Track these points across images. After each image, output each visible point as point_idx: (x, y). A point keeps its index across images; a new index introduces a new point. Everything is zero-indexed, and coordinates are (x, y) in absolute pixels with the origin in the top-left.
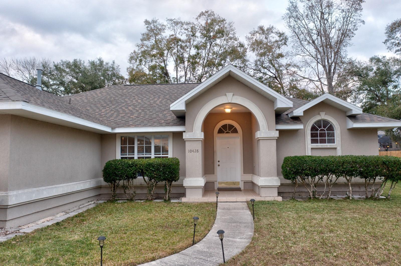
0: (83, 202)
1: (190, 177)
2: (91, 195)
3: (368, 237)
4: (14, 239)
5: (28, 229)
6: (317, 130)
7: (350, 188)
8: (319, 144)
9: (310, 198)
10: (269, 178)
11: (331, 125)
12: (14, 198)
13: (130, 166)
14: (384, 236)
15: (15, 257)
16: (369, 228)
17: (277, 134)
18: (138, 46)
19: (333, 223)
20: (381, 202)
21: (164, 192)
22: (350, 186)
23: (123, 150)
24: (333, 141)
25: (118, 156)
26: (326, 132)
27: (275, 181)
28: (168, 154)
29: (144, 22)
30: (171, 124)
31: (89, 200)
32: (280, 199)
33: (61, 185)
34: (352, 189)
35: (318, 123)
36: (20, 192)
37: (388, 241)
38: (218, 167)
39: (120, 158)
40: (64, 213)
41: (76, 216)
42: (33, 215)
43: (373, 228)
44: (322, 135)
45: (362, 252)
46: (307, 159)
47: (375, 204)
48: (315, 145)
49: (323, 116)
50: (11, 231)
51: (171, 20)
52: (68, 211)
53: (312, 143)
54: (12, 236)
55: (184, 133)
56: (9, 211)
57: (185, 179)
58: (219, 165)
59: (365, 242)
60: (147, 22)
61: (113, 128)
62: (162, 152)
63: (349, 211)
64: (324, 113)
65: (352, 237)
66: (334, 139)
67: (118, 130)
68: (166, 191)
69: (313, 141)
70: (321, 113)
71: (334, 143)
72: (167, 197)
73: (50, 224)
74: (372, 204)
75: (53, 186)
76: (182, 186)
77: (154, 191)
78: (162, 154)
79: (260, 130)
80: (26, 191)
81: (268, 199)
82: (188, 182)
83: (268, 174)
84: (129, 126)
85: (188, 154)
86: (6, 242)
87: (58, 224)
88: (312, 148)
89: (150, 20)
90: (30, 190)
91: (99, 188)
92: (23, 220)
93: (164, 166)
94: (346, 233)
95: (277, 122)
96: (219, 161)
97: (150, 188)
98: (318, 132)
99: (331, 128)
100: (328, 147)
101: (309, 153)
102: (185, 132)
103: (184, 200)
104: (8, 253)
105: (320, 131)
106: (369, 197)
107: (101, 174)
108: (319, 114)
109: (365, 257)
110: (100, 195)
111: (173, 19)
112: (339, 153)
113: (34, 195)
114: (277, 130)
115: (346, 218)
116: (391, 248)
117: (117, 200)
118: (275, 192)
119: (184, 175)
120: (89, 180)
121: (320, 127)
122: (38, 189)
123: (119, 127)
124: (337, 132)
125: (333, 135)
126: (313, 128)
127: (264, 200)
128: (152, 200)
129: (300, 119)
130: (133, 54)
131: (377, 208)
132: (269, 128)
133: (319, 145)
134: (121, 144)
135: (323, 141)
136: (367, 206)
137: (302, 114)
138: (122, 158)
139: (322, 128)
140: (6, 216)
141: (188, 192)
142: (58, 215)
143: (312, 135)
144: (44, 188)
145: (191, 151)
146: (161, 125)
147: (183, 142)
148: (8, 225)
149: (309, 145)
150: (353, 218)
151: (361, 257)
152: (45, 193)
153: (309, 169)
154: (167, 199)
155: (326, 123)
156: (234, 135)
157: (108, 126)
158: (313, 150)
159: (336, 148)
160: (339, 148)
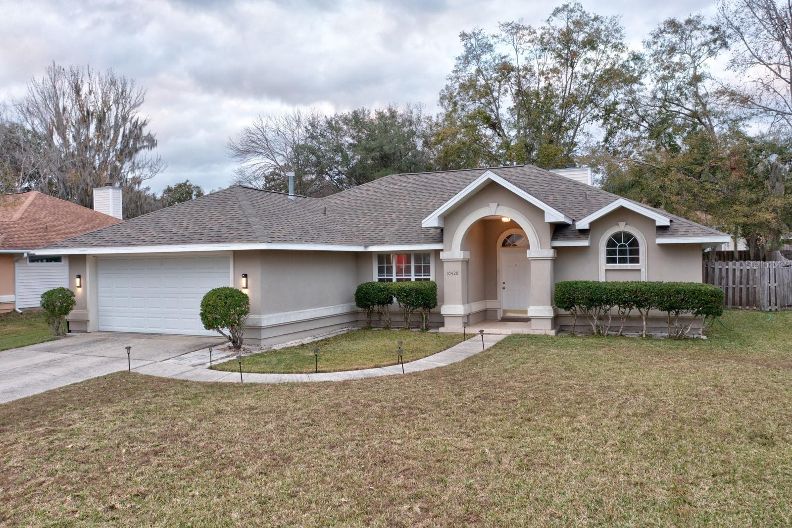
0: (335, 328)
1: (449, 303)
2: (345, 321)
4: (266, 352)
5: (277, 348)
6: (615, 245)
7: (644, 323)
8: (616, 264)
9: (594, 333)
10: (541, 308)
11: (634, 238)
12: (265, 321)
13: (382, 291)
15: (265, 362)
17: (550, 253)
18: (450, 79)
21: (421, 320)
22: (644, 320)
23: (381, 270)
24: (636, 260)
25: (375, 278)
26: (628, 248)
28: (430, 276)
29: (460, 36)
30: (431, 240)
31: (342, 326)
32: (553, 333)
33: (309, 310)
34: (647, 324)
35: (617, 237)
36: (271, 315)
38: (503, 290)
39: (377, 280)
40: (312, 338)
41: (322, 340)
42: (284, 337)
44: (622, 252)
48: (611, 266)
49: (621, 227)
50: (264, 347)
51: (508, 25)
52: (316, 336)
53: (607, 262)
54: (264, 351)
55: (441, 253)
56: (262, 331)
57: (443, 306)
58: (504, 288)
60: (464, 36)
61: (366, 247)
62: (424, 273)
66: (638, 258)
67: (372, 249)
68: (423, 319)
69: (610, 260)
70: (619, 223)
71: (639, 263)
72: (424, 325)
73: (296, 345)
75: (301, 311)
76: (439, 314)
77: (411, 318)
79: (530, 249)
80: (275, 315)
82: (446, 309)
83: (539, 303)
84: (383, 243)
85: (446, 277)
86: (261, 354)
87: (303, 345)
88: (606, 270)
89: (468, 31)
90: (279, 314)
91: (353, 313)
92: (273, 340)
93: (416, 291)
95: (553, 238)
96: (504, 283)
97: (405, 314)
98: (617, 248)
99: (635, 243)
100: (629, 268)
101: (602, 278)
102: (442, 250)
103: (441, 330)
104: (262, 359)
105: (619, 246)
107: (354, 298)
108: (617, 224)
110: (357, 321)
111: (510, 22)
112: (644, 278)
113: (282, 319)
114: (552, 247)
117: (372, 328)
119: (443, 302)
120: (342, 305)
121: (620, 242)
122: (286, 313)
123: (373, 245)
124: (642, 249)
125: (637, 252)
126: (610, 243)
128: (409, 328)
129: (586, 233)
130: (445, 91)
132: (542, 246)
133: (617, 266)
134: (378, 264)
135: (622, 261)
137: (588, 227)
138: (380, 280)
139: (623, 243)
140: (260, 335)
141: (447, 321)
142: (306, 339)
143: (609, 252)
144: (291, 312)
145: (450, 273)
146: (418, 242)
148: (263, 343)
149: (603, 264)
152: (292, 317)
154: (424, 328)
155: (627, 236)
156: (523, 248)
157: (360, 245)
158: (608, 272)
159: (640, 270)
160: (643, 270)
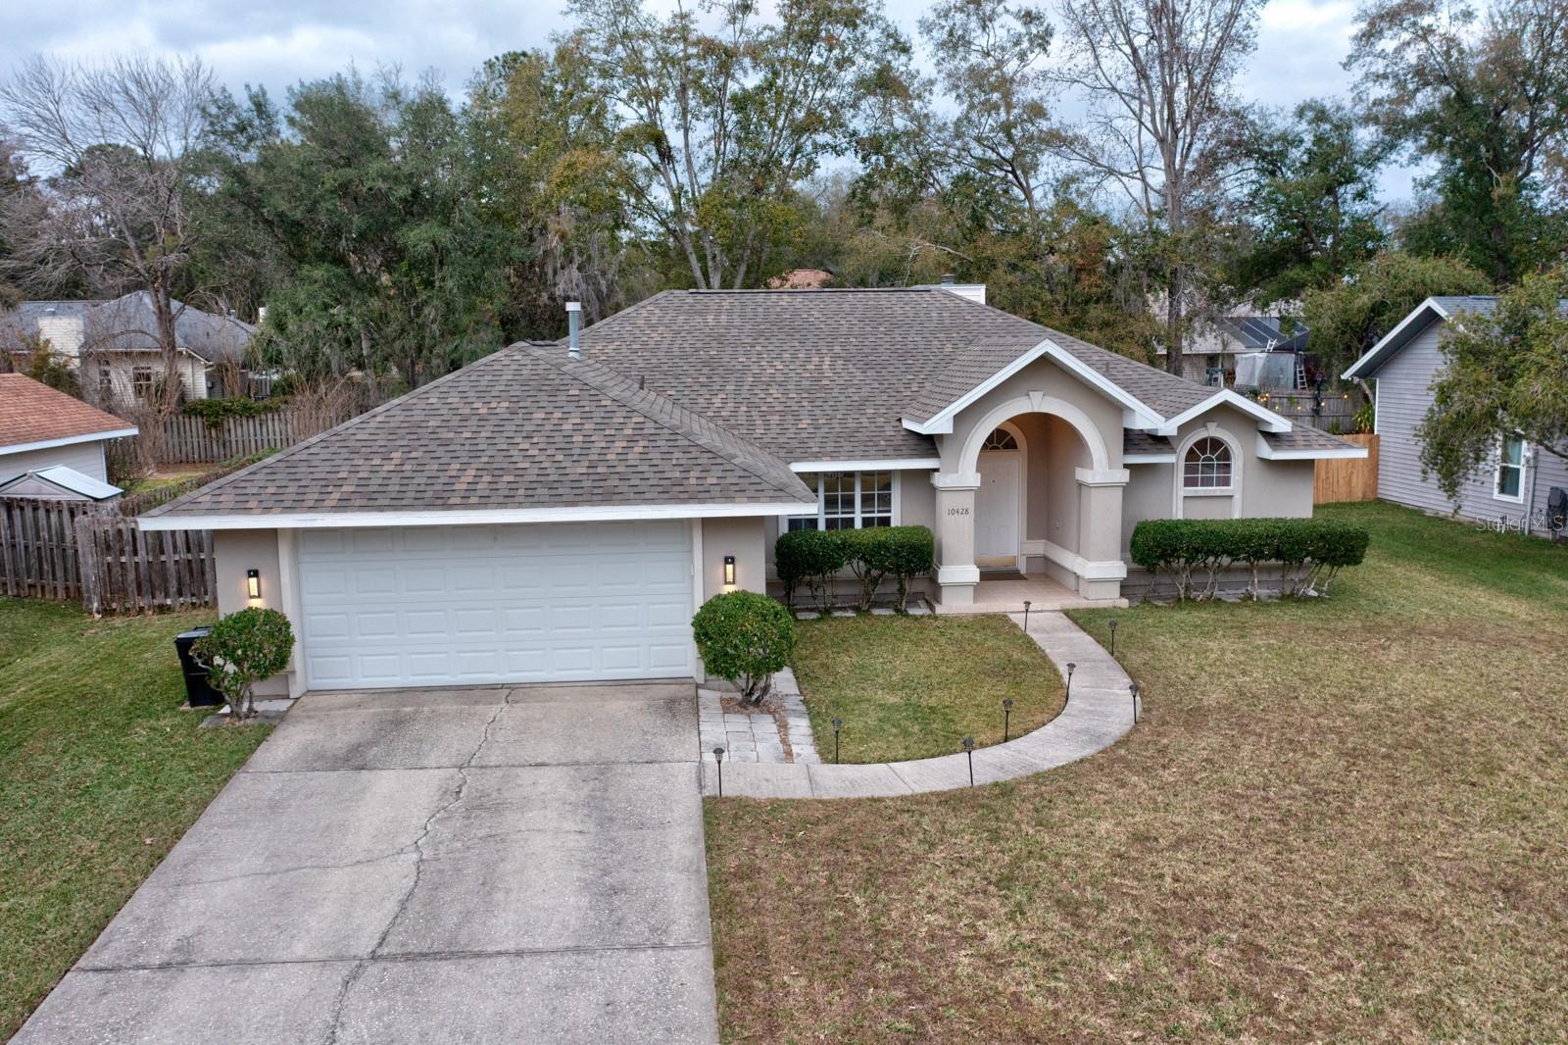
1: (951, 563)
3: (1297, 682)
6: (1198, 458)
8: (1199, 488)
9: (1180, 599)
11: (1226, 448)
14: (1318, 678)
16: (1296, 666)
17: (1125, 474)
19: (1242, 658)
20: (1310, 606)
24: (1226, 482)
26: (1216, 462)
27: (1118, 569)
28: (889, 511)
30: (905, 450)
32: (1124, 603)
35: (1202, 444)
37: (1323, 687)
43: (1302, 667)
44: (1207, 469)
45: (1294, 703)
46: (1184, 530)
47: (1299, 613)
48: (1192, 490)
49: (1213, 431)
53: (1186, 485)
55: (935, 474)
57: (942, 569)
59: (1295, 690)
62: (878, 506)
63: (1258, 632)
64: (1215, 424)
65: (1276, 682)
66: (1229, 478)
68: (903, 594)
69: (1189, 482)
70: (1208, 424)
71: (1229, 485)
72: (904, 603)
74: (1295, 612)
76: (933, 582)
78: (879, 512)
79: (1092, 468)
81: (1102, 604)
82: (947, 574)
85: (943, 515)
88: (1184, 498)
94: (1265, 675)
95: (1126, 451)
97: (864, 584)
98: (1200, 463)
99: (1226, 455)
100: (1218, 494)
101: (1178, 512)
102: (936, 470)
105: (1204, 460)
106: (1288, 592)
108: (1205, 426)
109: (1298, 710)
112: (1237, 511)
114: (1126, 466)
115: (1258, 647)
116: (1328, 696)
118: (1116, 589)
121: (1204, 453)
124: (1237, 463)
125: (1228, 469)
126: (1190, 456)
127: (1094, 606)
128: (868, 610)
129: (1169, 443)
131: (1303, 623)
132: (1111, 463)
133: (1200, 490)
135: (1207, 482)
136: (1287, 618)
137: (1174, 433)
139: (1208, 455)
141: (945, 594)
143: (1189, 469)
145: (953, 512)
146: (885, 454)
147: (933, 490)
149: (1180, 488)
150: (1269, 647)
151: (1293, 708)
153: (1187, 550)
154: (903, 608)
155: (1216, 444)
156: (1010, 453)
158: (1187, 501)
159: (1231, 497)
160: (1238, 497)
